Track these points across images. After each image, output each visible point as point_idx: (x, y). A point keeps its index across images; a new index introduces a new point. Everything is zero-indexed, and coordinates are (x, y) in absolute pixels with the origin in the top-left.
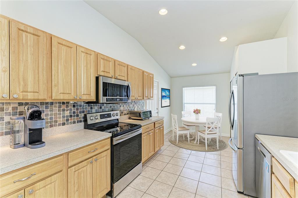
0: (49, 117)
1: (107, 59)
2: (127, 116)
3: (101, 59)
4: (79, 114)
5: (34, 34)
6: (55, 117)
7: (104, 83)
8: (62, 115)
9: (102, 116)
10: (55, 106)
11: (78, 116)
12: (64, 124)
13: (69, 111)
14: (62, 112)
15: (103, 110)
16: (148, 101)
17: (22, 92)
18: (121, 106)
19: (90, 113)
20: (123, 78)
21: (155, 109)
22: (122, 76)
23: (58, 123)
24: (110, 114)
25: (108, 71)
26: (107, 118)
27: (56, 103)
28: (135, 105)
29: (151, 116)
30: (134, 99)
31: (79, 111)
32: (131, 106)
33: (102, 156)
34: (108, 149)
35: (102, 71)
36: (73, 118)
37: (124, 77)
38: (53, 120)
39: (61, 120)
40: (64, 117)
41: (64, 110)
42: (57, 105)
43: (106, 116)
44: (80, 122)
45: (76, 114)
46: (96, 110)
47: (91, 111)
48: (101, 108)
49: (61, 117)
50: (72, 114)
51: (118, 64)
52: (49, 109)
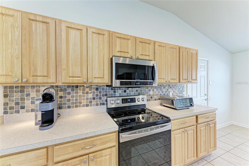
0: (75, 98)
1: (124, 38)
2: (159, 101)
3: (117, 38)
4: (102, 97)
5: (43, 22)
6: (79, 99)
7: (116, 64)
8: (85, 97)
9: (124, 100)
10: (79, 89)
11: (100, 98)
12: (87, 105)
13: (92, 94)
14: (85, 95)
15: (128, 94)
16: (189, 85)
17: (33, 76)
18: (150, 90)
19: (113, 96)
20: (147, 58)
21: (203, 94)
22: (146, 55)
23: (82, 104)
24: (134, 99)
25: (127, 51)
26: (130, 102)
27: (81, 86)
28: (170, 90)
29: (191, 105)
30: (165, 82)
31: (102, 94)
32: (164, 90)
33: (104, 155)
34: (114, 146)
35: (118, 51)
36: (96, 100)
37: (149, 56)
38: (78, 101)
39: (84, 102)
40: (87, 99)
41: (87, 93)
42: (82, 88)
43: (129, 101)
44: (103, 105)
45: (98, 97)
46: (120, 94)
47: (114, 94)
48: (125, 91)
49: (85, 99)
50: (95, 97)
51: (140, 42)
52: (75, 92)
